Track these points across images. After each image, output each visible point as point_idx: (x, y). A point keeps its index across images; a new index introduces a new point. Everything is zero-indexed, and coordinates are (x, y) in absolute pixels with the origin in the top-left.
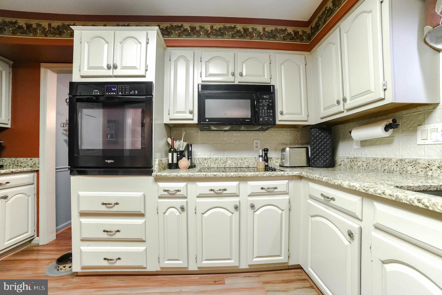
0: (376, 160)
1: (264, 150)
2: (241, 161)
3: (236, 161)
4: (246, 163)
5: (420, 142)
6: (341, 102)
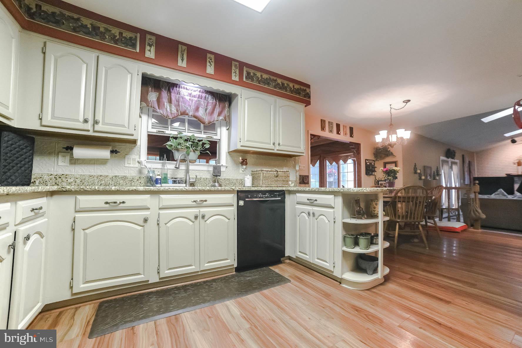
0: (92, 177)
5: (127, 165)
6: (91, 122)
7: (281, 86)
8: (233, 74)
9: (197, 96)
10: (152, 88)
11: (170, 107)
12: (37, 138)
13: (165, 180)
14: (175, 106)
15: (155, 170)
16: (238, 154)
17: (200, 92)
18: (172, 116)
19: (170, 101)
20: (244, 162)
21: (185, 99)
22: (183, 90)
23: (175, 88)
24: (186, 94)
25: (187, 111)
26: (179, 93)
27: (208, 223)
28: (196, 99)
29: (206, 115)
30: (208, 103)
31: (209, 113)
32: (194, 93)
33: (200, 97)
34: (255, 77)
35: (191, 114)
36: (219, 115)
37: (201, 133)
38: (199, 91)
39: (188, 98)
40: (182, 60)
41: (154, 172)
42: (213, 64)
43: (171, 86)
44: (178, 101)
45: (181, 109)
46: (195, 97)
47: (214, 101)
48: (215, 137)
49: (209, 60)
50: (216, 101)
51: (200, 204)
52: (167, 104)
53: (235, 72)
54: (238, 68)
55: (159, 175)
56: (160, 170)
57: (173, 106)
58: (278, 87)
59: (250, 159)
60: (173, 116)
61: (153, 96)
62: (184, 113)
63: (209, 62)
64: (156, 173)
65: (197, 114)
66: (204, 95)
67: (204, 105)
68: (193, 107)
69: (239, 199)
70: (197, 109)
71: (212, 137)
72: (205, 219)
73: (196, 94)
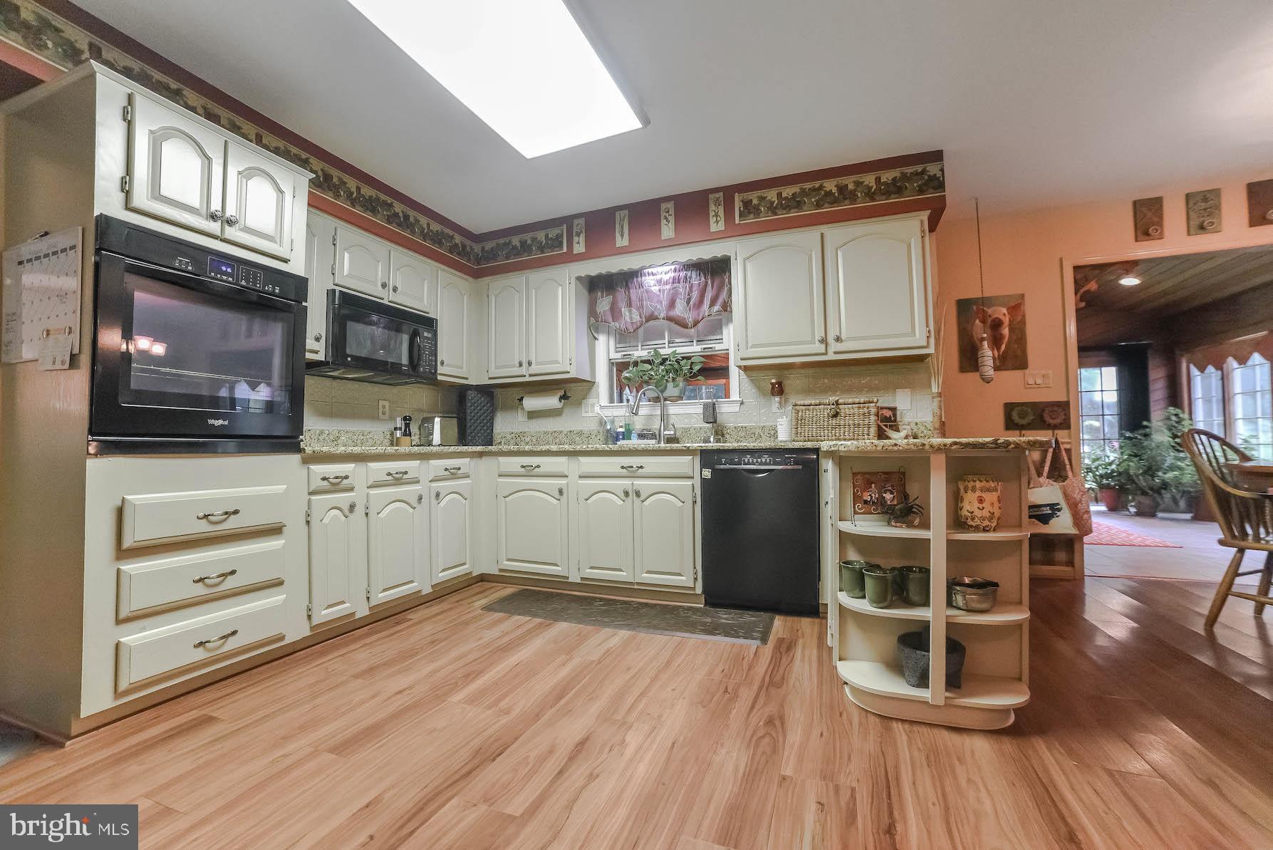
0: (547, 434)
1: (405, 419)
2: (362, 437)
3: (355, 437)
4: (370, 440)
5: (584, 415)
6: (525, 364)
7: (836, 194)
8: (712, 220)
9: (671, 281)
10: (602, 293)
11: (630, 312)
12: (497, 392)
13: (627, 435)
14: (638, 309)
15: (616, 419)
16: (768, 372)
17: (675, 270)
18: (633, 327)
19: (630, 305)
20: (779, 390)
21: (652, 292)
22: (647, 278)
23: (635, 279)
24: (652, 283)
25: (656, 313)
26: (641, 285)
27: (647, 504)
28: (668, 287)
29: (690, 311)
30: (691, 288)
31: (694, 305)
32: (666, 277)
33: (676, 280)
34: (762, 204)
35: (662, 315)
36: (713, 303)
37: (692, 343)
38: (673, 269)
39: (655, 289)
40: (622, 236)
41: (613, 422)
42: (672, 219)
43: (628, 278)
44: (641, 300)
45: (646, 312)
46: (666, 283)
47: (703, 279)
48: (718, 347)
49: (664, 214)
50: (705, 279)
51: (631, 472)
52: (624, 310)
53: (717, 215)
54: (722, 203)
55: (621, 427)
56: (622, 419)
57: (634, 310)
58: (828, 203)
59: (793, 382)
60: (635, 327)
61: (604, 304)
62: (652, 317)
63: (666, 218)
64: (617, 424)
65: (672, 313)
66: (682, 274)
67: (685, 293)
68: (665, 303)
69: (703, 466)
70: (672, 304)
71: (711, 348)
72: (642, 497)
73: (668, 278)
